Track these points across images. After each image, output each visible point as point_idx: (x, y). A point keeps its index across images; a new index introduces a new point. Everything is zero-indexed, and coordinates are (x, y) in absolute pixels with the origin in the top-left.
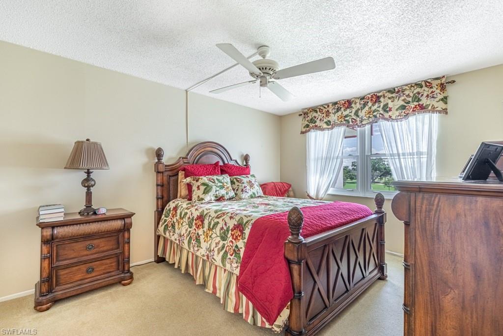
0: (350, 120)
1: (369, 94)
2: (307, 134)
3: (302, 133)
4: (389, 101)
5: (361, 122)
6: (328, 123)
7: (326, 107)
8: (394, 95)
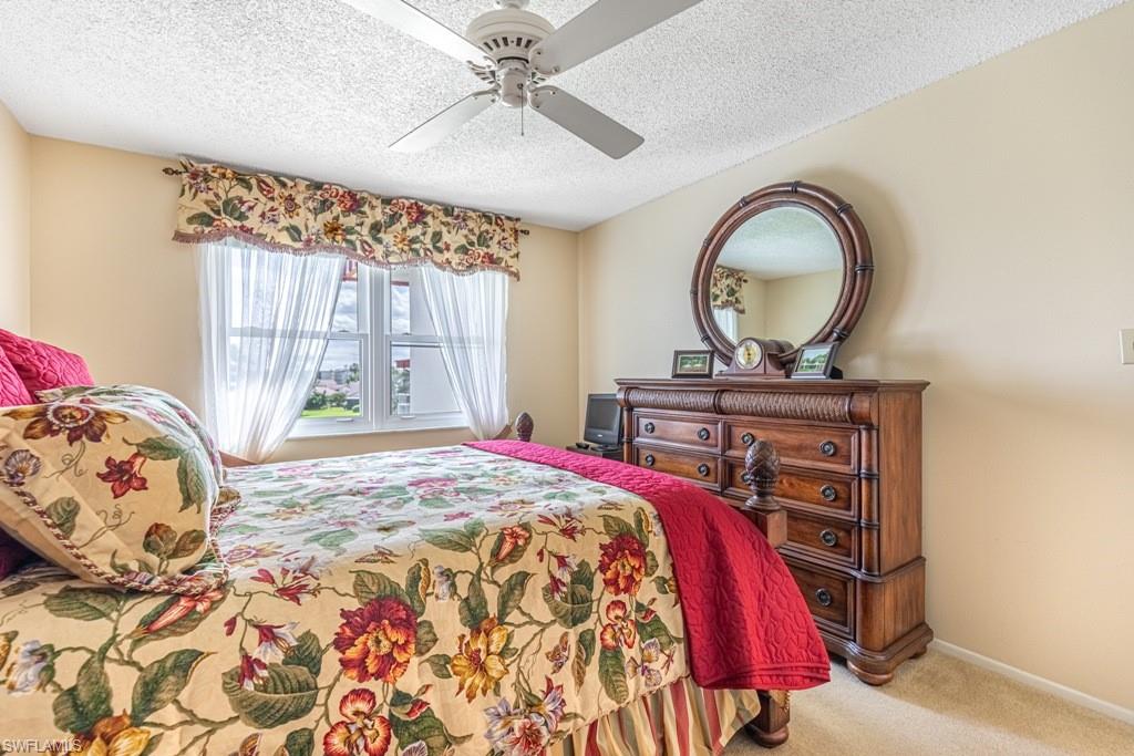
0: (358, 244)
1: (407, 198)
2: (203, 246)
3: (181, 237)
4: (444, 229)
5: (387, 256)
6: (294, 232)
7: (290, 184)
8: (449, 219)
